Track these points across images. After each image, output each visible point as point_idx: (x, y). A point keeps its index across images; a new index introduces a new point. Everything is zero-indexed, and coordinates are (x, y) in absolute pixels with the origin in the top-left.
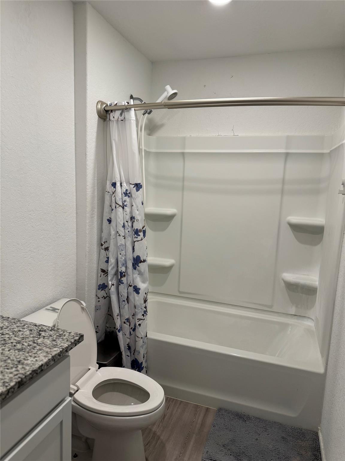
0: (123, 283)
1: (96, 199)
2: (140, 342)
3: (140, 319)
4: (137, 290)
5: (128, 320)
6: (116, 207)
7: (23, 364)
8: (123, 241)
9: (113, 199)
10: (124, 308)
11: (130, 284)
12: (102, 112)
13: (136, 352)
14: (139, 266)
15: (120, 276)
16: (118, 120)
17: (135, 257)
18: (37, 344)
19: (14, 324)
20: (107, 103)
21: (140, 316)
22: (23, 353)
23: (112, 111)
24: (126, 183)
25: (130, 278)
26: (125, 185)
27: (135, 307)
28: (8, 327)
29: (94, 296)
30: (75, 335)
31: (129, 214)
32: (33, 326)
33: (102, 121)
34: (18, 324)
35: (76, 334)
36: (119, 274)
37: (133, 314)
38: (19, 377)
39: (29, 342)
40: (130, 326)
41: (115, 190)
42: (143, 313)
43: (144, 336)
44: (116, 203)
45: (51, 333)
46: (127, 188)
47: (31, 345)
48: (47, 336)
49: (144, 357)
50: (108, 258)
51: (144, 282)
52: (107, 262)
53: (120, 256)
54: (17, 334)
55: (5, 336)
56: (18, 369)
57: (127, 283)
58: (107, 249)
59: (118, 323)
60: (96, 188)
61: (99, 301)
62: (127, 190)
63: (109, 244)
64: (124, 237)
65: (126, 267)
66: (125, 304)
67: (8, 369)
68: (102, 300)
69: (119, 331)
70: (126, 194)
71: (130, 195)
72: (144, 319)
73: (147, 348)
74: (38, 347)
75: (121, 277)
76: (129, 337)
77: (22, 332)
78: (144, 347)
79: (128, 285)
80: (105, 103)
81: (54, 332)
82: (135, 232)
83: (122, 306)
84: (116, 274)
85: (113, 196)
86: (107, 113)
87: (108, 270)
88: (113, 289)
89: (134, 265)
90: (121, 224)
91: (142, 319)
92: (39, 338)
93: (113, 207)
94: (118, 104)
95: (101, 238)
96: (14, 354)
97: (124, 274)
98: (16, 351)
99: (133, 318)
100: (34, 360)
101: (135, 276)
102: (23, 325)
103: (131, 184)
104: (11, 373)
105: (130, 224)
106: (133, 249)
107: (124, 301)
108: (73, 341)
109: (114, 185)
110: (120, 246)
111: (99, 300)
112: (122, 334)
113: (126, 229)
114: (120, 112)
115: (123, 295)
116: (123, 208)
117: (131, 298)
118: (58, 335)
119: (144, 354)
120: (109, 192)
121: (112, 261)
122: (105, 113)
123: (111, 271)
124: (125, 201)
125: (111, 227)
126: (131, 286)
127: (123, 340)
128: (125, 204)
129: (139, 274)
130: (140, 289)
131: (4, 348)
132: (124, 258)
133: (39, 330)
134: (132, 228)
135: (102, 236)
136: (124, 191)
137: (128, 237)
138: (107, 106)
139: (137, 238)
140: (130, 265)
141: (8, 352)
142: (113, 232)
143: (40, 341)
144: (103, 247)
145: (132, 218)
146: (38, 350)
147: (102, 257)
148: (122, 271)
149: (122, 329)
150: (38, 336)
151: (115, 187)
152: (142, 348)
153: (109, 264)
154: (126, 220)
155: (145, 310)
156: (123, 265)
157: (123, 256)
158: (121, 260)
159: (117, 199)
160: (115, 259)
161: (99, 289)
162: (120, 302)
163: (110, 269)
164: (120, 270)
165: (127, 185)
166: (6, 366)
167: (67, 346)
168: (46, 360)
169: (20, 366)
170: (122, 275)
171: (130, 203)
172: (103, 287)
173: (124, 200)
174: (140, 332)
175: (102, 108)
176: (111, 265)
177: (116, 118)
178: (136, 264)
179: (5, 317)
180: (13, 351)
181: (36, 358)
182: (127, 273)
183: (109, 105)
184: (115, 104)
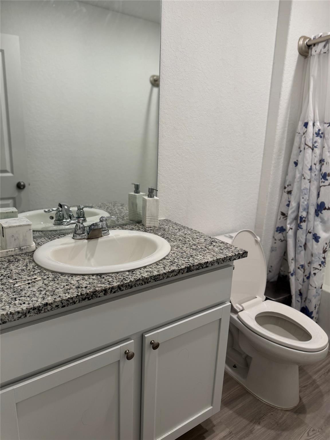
0: (302, 228)
1: (285, 141)
2: (313, 292)
3: (316, 269)
4: (316, 238)
5: (303, 266)
6: (304, 149)
7: (194, 258)
8: (308, 185)
9: (303, 139)
10: (300, 253)
11: (310, 231)
12: (304, 48)
13: (307, 300)
14: (322, 213)
15: (300, 220)
16: (320, 54)
17: (319, 203)
18: (208, 249)
19: (194, 233)
20: (310, 37)
21: (316, 265)
22: (196, 251)
23: (314, 45)
24: (320, 123)
25: (311, 224)
26: (318, 124)
27: (312, 255)
28: (190, 234)
29: (271, 237)
30: (240, 250)
31: (318, 157)
32: (208, 238)
33: (302, 58)
34: (197, 234)
35: (242, 250)
36: (299, 218)
37: (308, 262)
38: (189, 265)
39: (202, 246)
40: (304, 273)
41: (306, 131)
42: (320, 263)
43: (319, 287)
44: (306, 144)
45: (221, 245)
46: (320, 128)
47: (203, 248)
48: (217, 246)
49: (315, 308)
50: (289, 202)
51: (326, 231)
52: (288, 205)
53: (302, 200)
54: (195, 240)
55: (186, 239)
56: (190, 259)
57: (307, 229)
58: (289, 192)
59: (292, 267)
60: (286, 129)
61: (275, 243)
62: (319, 130)
63: (293, 188)
64: (309, 181)
65: (308, 213)
66: (302, 250)
67: (183, 258)
68: (279, 243)
69: (292, 275)
70: (318, 134)
71: (322, 135)
72: (321, 270)
73: (320, 300)
74: (208, 251)
75: (301, 222)
76: (301, 283)
77: (199, 239)
78: (318, 298)
79: (307, 232)
80: (308, 38)
81: (223, 244)
82: (322, 177)
83: (298, 251)
84: (296, 218)
85: (303, 136)
86: (309, 49)
87: (288, 214)
88: (291, 233)
89: (317, 211)
90: (307, 167)
91: (318, 269)
92: (211, 246)
93: (302, 149)
94: (322, 36)
95: (284, 181)
96: (189, 250)
97: (304, 219)
98: (191, 250)
99: (308, 266)
100: (203, 258)
101: (316, 223)
102: (201, 235)
103: (325, 123)
104: (184, 261)
105: (318, 167)
106: (318, 195)
107: (301, 247)
108: (237, 254)
109: (306, 125)
110: (304, 189)
111: (276, 241)
112: (295, 280)
113: (313, 173)
114: (324, 43)
115: (300, 240)
116: (313, 149)
117: (309, 245)
118: (226, 247)
119: (316, 305)
120: (299, 133)
121: (294, 204)
122: (307, 49)
123: (291, 215)
124: (316, 142)
125: (297, 170)
126: (310, 233)
127: (295, 285)
128: (315, 145)
129: (321, 222)
130: (319, 237)
131: (183, 245)
132: (306, 203)
133: (212, 241)
134: (320, 171)
135: (287, 178)
136: (316, 130)
137: (314, 181)
138: (310, 39)
139: (324, 182)
140: (312, 210)
141: (186, 249)
142: (298, 175)
143: (210, 247)
144: (286, 190)
145: (321, 161)
146: (207, 252)
147: (283, 200)
148: (302, 216)
149: (296, 274)
150: (210, 245)
151: (306, 127)
152: (315, 298)
153: (290, 207)
154: (314, 162)
155: (323, 260)
156: (304, 210)
157: (305, 200)
158: (303, 204)
159: (308, 139)
160: (297, 203)
161: (277, 231)
162: (297, 246)
163: (290, 212)
164: (300, 215)
165: (320, 125)
166: (182, 256)
167: (231, 255)
168: (211, 260)
169: (191, 259)
170: (302, 220)
171: (321, 144)
172: (281, 230)
173: (314, 141)
174: (315, 281)
175: (304, 43)
176: (292, 208)
177: (318, 51)
178: (319, 210)
179: (189, 228)
180: (189, 249)
181: (204, 257)
182: (308, 219)
183: (312, 39)
184: (319, 36)
